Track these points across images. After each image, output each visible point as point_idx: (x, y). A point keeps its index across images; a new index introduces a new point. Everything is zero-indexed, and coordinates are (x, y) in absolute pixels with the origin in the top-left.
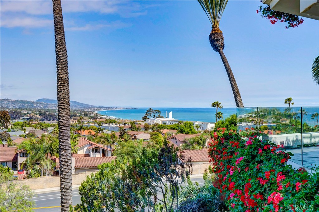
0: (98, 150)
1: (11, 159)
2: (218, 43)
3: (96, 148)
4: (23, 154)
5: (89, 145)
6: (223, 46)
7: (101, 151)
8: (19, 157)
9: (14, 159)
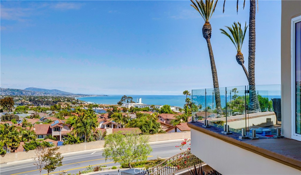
0: (110, 126)
1: (46, 132)
2: (241, 60)
3: (109, 124)
4: (56, 129)
5: (103, 122)
6: (244, 62)
7: (112, 126)
8: (53, 131)
9: (48, 133)
